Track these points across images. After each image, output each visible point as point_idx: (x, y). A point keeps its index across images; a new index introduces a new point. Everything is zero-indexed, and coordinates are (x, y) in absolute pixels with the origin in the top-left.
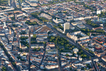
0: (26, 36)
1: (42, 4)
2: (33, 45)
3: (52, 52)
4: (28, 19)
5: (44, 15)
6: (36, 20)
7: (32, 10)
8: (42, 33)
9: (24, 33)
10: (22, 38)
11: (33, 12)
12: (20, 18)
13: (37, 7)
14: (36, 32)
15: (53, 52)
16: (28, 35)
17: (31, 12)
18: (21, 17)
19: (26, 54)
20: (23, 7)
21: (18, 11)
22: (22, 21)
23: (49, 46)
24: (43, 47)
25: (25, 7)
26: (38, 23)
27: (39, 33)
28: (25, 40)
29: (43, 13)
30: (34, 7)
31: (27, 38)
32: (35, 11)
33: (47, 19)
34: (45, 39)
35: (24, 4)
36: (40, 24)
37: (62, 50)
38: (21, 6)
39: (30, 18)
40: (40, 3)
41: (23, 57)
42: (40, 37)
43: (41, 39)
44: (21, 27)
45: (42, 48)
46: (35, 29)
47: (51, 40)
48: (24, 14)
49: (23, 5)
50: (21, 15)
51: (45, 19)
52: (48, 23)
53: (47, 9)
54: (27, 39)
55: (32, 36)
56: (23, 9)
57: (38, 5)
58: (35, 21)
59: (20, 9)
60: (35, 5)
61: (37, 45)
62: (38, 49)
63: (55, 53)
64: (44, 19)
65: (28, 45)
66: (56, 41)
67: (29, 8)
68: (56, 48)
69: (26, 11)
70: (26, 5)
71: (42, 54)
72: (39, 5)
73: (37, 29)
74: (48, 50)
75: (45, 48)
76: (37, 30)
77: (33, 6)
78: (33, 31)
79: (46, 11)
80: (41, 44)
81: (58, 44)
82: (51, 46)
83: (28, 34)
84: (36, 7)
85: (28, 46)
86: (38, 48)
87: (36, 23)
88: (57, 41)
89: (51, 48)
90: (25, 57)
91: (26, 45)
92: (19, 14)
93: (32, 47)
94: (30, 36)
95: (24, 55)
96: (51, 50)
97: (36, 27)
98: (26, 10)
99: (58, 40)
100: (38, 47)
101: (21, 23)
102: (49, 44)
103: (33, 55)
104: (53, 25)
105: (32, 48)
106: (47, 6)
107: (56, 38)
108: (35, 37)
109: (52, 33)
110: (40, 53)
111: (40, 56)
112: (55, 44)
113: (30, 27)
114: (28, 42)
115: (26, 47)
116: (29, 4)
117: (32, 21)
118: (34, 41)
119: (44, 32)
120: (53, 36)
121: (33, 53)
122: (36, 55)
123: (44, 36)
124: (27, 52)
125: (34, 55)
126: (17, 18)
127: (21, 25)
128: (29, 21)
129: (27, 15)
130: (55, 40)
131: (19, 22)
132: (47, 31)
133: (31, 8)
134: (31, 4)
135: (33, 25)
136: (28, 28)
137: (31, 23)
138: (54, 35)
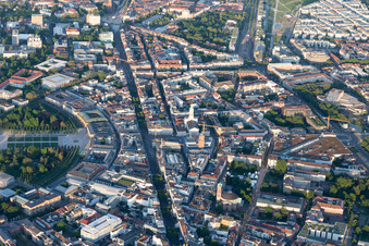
0: (251, 160)
1: (347, 56)
2: (267, 196)
3: (324, 233)
4: (277, 105)
5: (339, 97)
6: (305, 111)
7: (306, 73)
8: (311, 158)
9: (248, 149)
10: (237, 166)
11: (304, 80)
12: (253, 98)
13: (325, 64)
14: (291, 155)
15: (329, 234)
16: (260, 161)
17: (299, 80)
18: (257, 92)
19: (231, 224)
20: (276, 60)
21: (254, 73)
22: (257, 108)
23: (323, 210)
24: (297, 210)
25: (283, 61)
26: (309, 121)
27: (300, 156)
28: (246, 176)
29: (337, 91)
30: (314, 64)
31: (254, 169)
32: (312, 79)
33: (347, 114)
34: (316, 184)
35: (282, 52)
36: (314, 126)
37: (364, 231)
38: (271, 56)
39: (286, 100)
40: (341, 53)
41: (219, 232)
42: (300, 171)
43: (299, 180)
44: (247, 127)
45: (293, 212)
46: (290, 142)
47: (333, 190)
48: (270, 85)
49: (277, 54)
50: (260, 87)
51: (342, 110)
52: (346, 126)
53: (359, 77)
54: (253, 172)
55: (272, 163)
56: (271, 67)
57: (331, 59)
58: (301, 115)
59: (262, 67)
60: (321, 58)
61: (279, 201)
62: (277, 215)
63: (336, 237)
64: (336, 112)
65: (247, 193)
66: (352, 195)
67: (294, 67)
68: (347, 221)
69: (282, 77)
70: (289, 54)
71: (289, 235)
72: (336, 59)
73: (299, 144)
74: (315, 222)
75: (305, 215)
76: (296, 146)
77: (312, 60)
78: (283, 150)
79: (354, 83)
80: (294, 197)
81: (359, 206)
82: (329, 210)
83: (261, 157)
84: (320, 66)
85: (247, 197)
86: (280, 211)
87: (301, 122)
88: (358, 197)
89: (328, 218)
90: (225, 233)
91: (242, 192)
92: (252, 84)
93: (258, 204)
94: (265, 163)
95: (223, 228)
96: (326, 225)
97: (298, 134)
98: (280, 71)
99: (362, 193)
100: (280, 207)
101: (251, 114)
102: (325, 202)
103: (253, 230)
104: (363, 137)
105: (257, 208)
106: (362, 65)
107: (356, 183)
108: (284, 170)
109: (351, 163)
110: (279, 230)
111: (277, 238)
112: (346, 205)
113: (276, 132)
114: (253, 183)
115: (239, 200)
116: (298, 53)
117: (289, 112)
118: (274, 185)
119: (320, 158)
120: (346, 176)
121: (255, 224)
122: (266, 234)
123: (316, 171)
124: (236, 218)
125: (258, 234)
126: (243, 97)
127: (248, 120)
128: (279, 111)
129: (279, 91)
130: (349, 190)
131: (244, 110)
132: (332, 154)
133: (301, 67)
134: (305, 55)
135: (289, 125)
136: (269, 136)
137: (284, 117)
138: (354, 172)
